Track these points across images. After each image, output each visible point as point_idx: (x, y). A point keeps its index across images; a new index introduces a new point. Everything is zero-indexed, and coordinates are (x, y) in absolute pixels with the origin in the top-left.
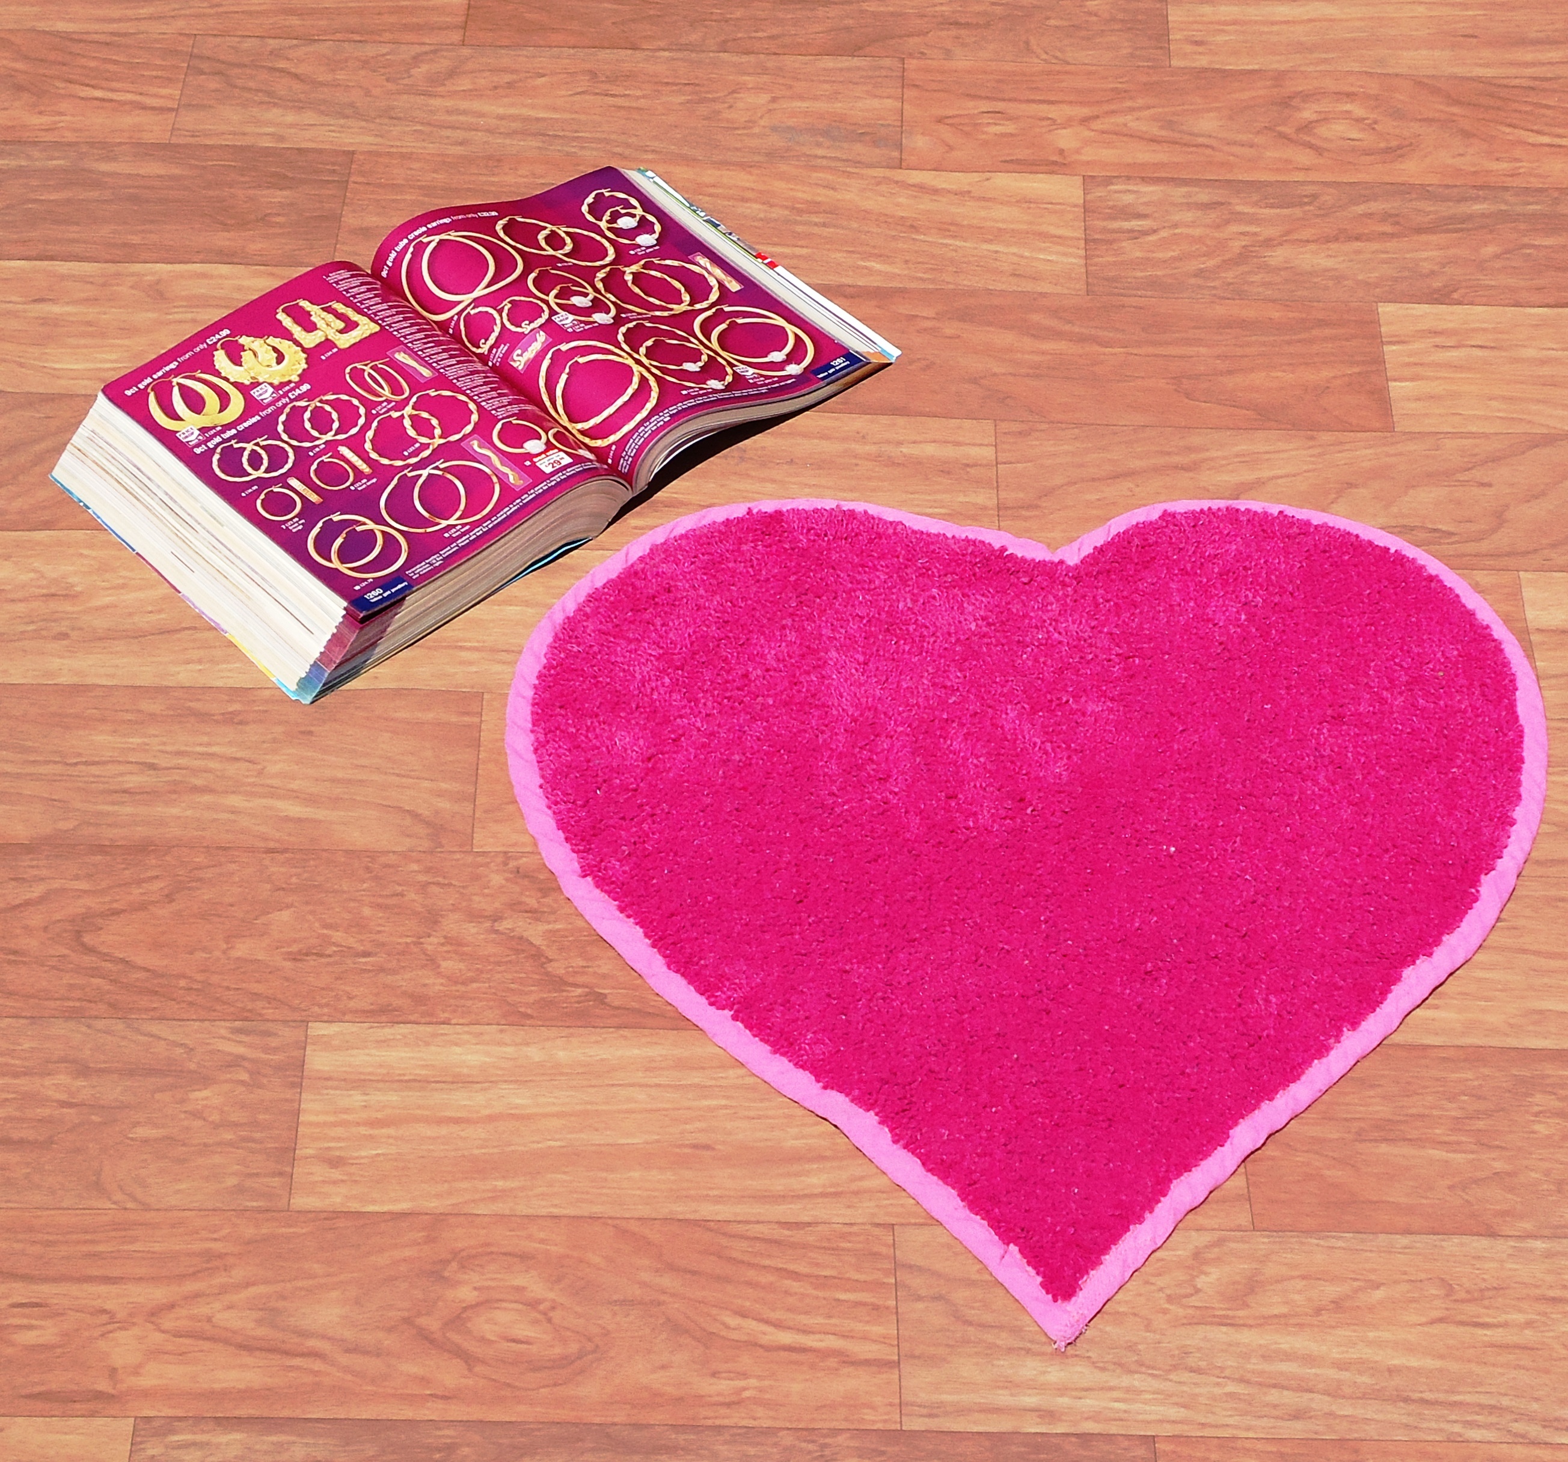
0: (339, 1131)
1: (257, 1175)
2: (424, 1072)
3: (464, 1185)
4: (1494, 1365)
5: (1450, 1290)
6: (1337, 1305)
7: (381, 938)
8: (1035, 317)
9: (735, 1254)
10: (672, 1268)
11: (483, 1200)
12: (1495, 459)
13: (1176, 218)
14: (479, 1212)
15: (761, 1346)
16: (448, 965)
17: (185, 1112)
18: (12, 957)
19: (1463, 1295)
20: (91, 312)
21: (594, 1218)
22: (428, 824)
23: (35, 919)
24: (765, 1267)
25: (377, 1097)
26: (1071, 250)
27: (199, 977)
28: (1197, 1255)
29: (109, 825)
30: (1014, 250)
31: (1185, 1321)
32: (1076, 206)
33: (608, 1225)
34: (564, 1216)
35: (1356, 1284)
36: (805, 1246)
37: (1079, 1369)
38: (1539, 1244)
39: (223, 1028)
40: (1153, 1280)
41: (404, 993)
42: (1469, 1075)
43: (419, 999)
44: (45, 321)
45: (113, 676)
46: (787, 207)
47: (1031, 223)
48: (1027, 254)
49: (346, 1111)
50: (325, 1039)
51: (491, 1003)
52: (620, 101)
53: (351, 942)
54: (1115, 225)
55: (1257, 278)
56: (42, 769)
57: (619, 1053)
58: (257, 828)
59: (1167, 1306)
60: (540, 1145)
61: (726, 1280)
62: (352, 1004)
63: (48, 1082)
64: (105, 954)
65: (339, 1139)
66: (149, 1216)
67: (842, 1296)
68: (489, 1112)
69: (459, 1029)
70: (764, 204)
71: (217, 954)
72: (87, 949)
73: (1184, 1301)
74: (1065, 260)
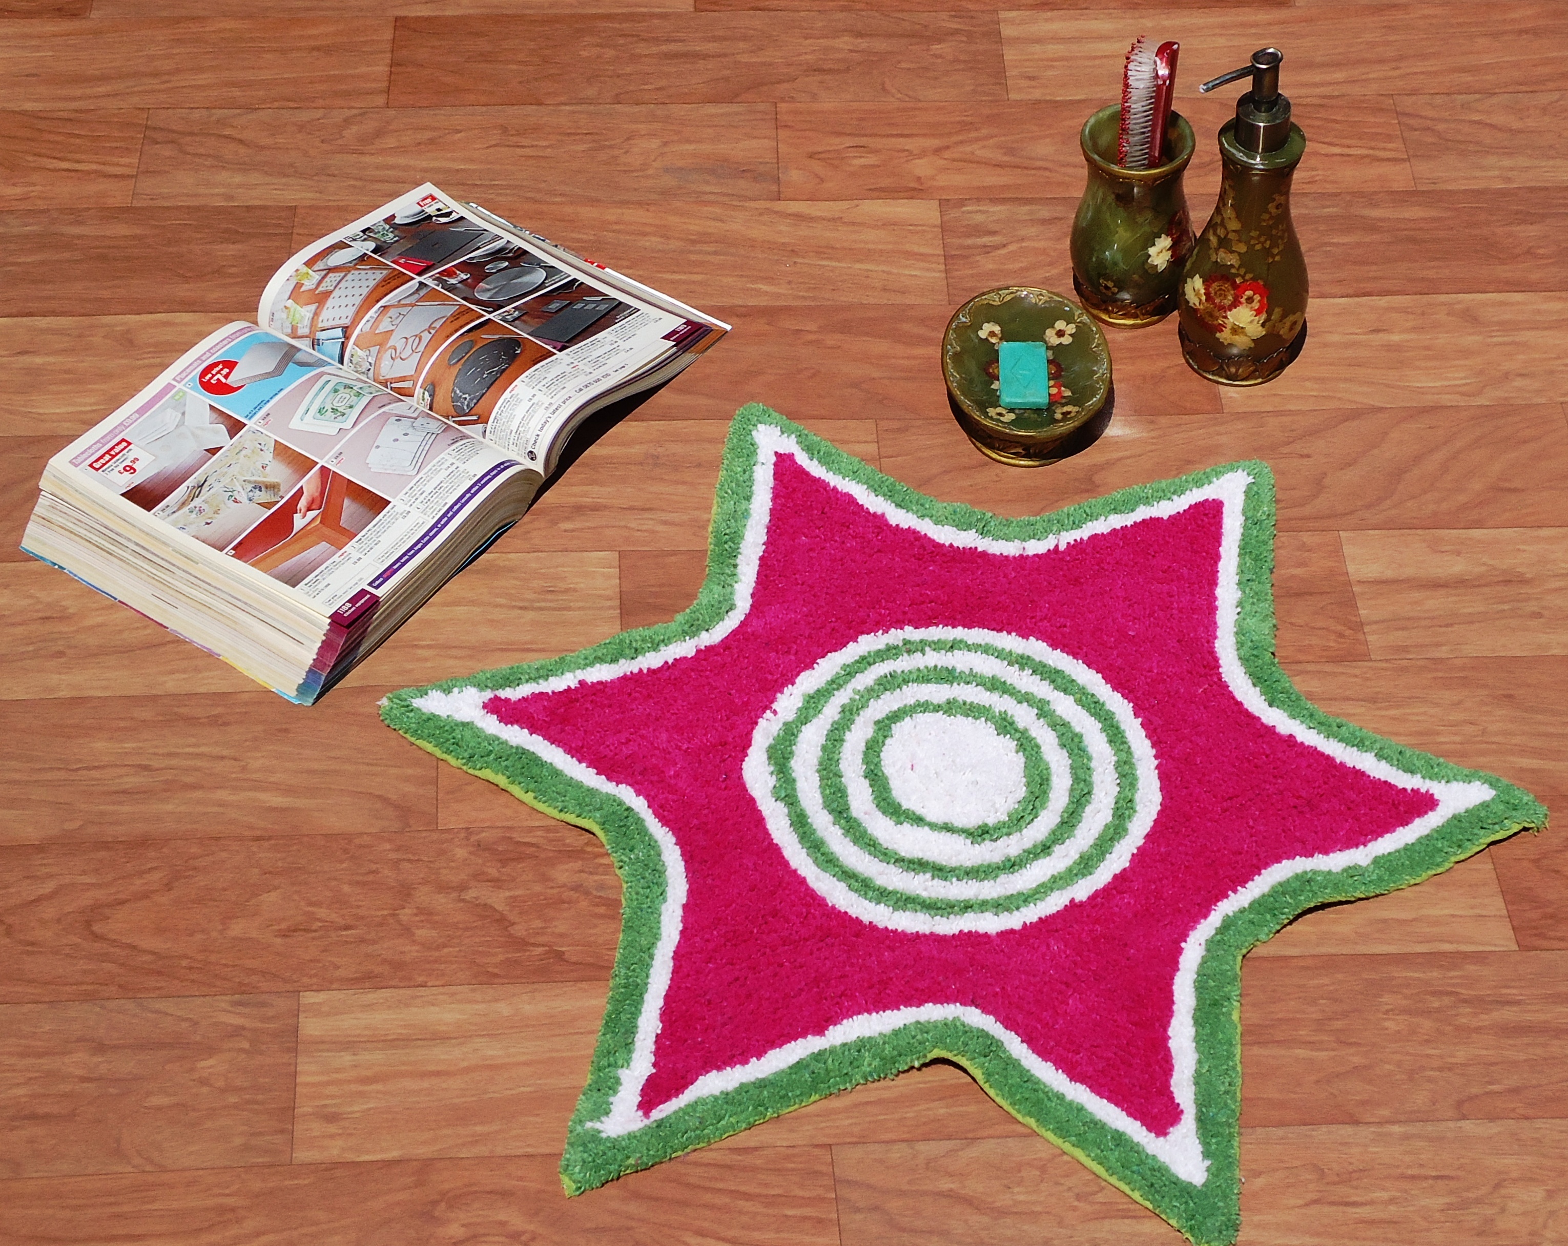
0: (332, 1090)
1: (261, 1134)
2: (405, 1032)
3: (449, 1132)
4: (1364, 1239)
5: (1322, 1174)
7: (362, 912)
8: (906, 327)
9: (692, 1180)
10: (636, 1195)
11: (464, 1145)
12: (1312, 433)
13: (1022, 233)
14: (462, 1156)
16: (422, 933)
17: (193, 1081)
18: (29, 949)
19: (1335, 1179)
20: (68, 361)
22: (396, 807)
23: (49, 911)
24: (719, 1190)
25: (365, 1057)
26: (933, 266)
27: (200, 957)
29: (111, 824)
30: (883, 268)
31: (1092, 1217)
32: (935, 226)
34: (539, 1154)
36: (754, 1169)
38: (1396, 1129)
39: (223, 1002)
40: (1061, 1181)
41: (385, 961)
42: (1326, 980)
43: (398, 966)
44: (29, 371)
45: (106, 688)
46: (682, 239)
47: (896, 243)
48: (895, 271)
49: (337, 1071)
50: (315, 1007)
51: (463, 966)
52: (528, 151)
53: (334, 917)
54: (969, 242)
56: (49, 776)
57: (578, 1004)
58: (245, 819)
59: (1076, 1203)
60: (513, 1093)
61: (685, 1204)
62: (338, 973)
63: (67, 1060)
64: (115, 941)
65: (332, 1097)
66: (165, 1177)
67: (790, 1212)
68: (465, 1064)
69: (435, 990)
70: (662, 237)
71: (214, 934)
72: (97, 937)
73: (1090, 1198)
74: (928, 274)
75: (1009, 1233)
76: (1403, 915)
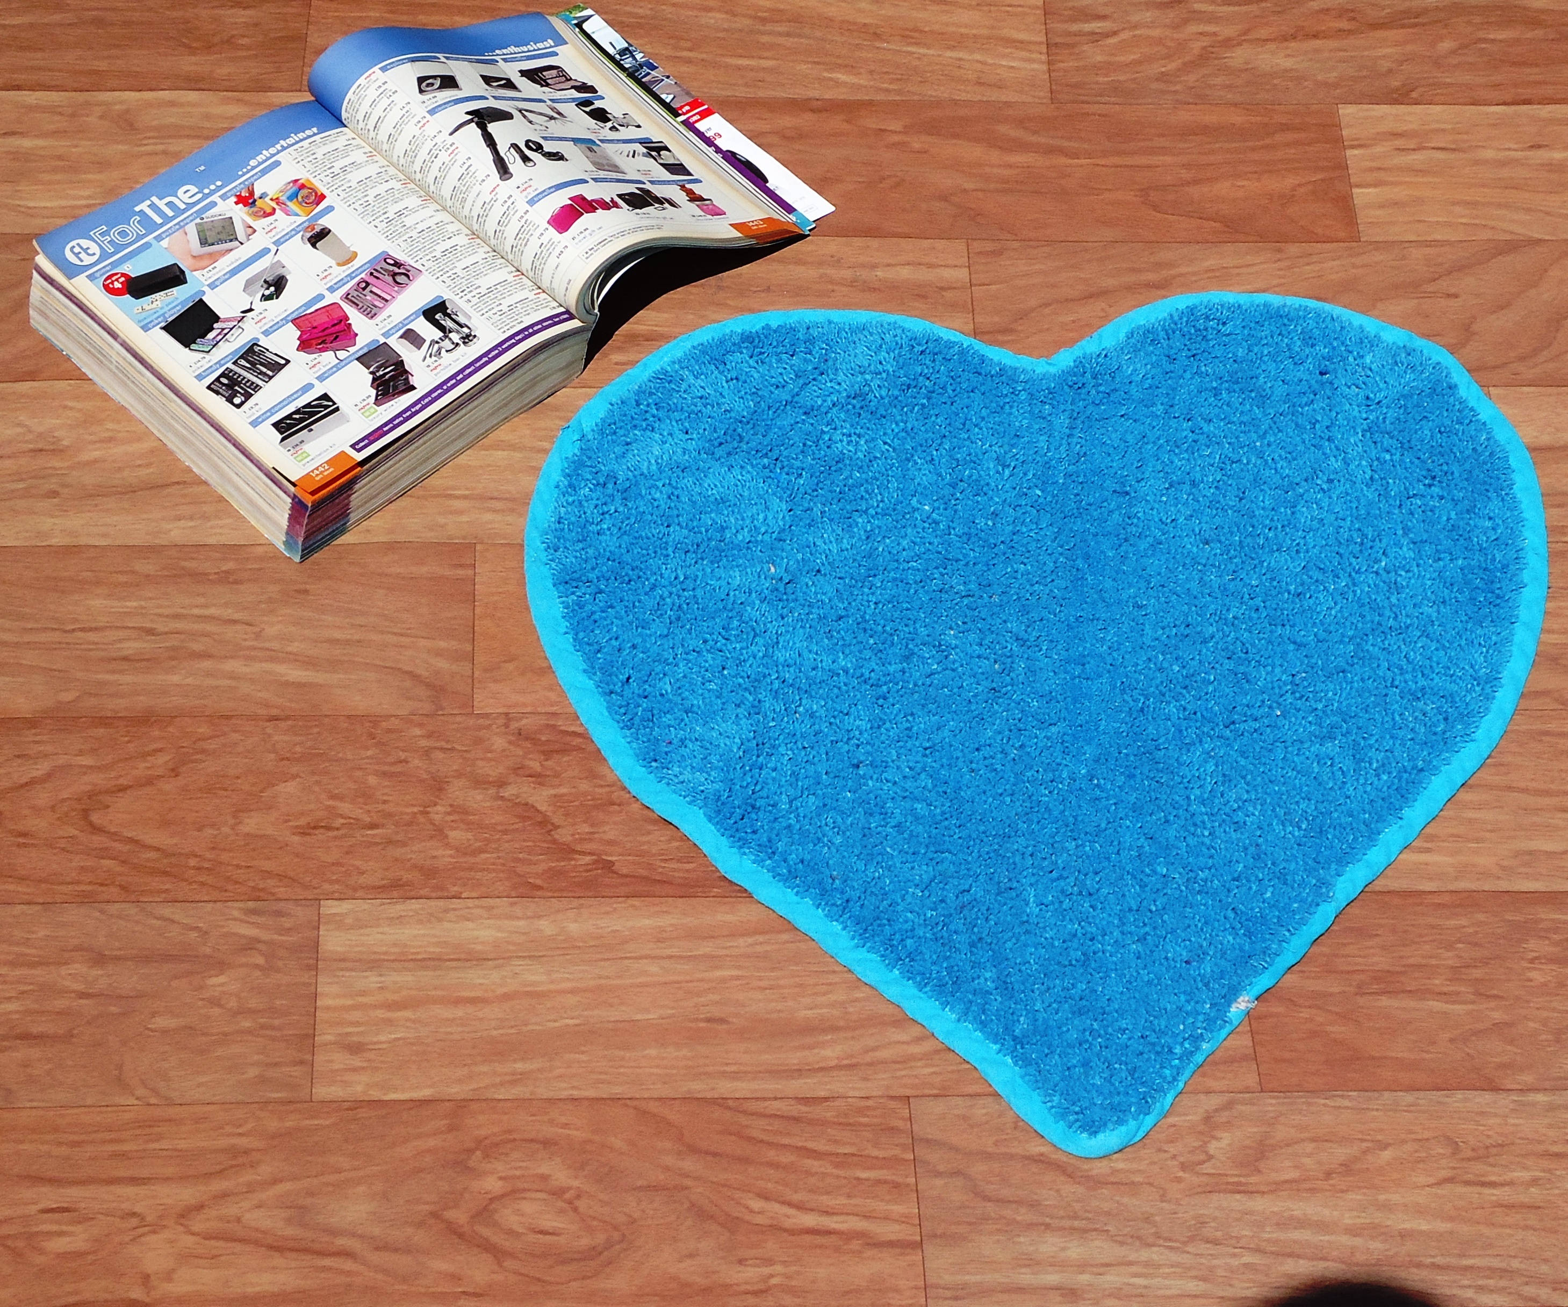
0: (356, 1016)
1: (276, 1064)
2: (438, 950)
3: (485, 1068)
4: (1502, 1226)
5: (1456, 1149)
6: (1347, 1168)
7: (389, 808)
8: (1003, 129)
9: (754, 1132)
10: (694, 1150)
11: (502, 1084)
12: (1460, 268)
13: (1135, 18)
14: (500, 1097)
15: (786, 1230)
16: (457, 835)
17: (203, 999)
18: (21, 840)
19: (1470, 1154)
20: (60, 145)
21: (615, 1100)
22: (429, 686)
23: (42, 797)
24: (785, 1146)
25: (393, 978)
26: (1034, 56)
27: (208, 855)
28: (1207, 1119)
29: (111, 696)
30: (977, 56)
31: (1199, 1190)
32: (1038, 8)
33: (627, 1106)
34: (587, 1099)
35: (1365, 1145)
36: (823, 1123)
37: (1097, 1243)
38: (1541, 1098)
39: (235, 910)
40: (1165, 1147)
41: (415, 866)
42: (1464, 922)
43: (430, 873)
44: (16, 155)
45: (105, 535)
46: (750, 16)
47: (993, 28)
48: (990, 61)
49: (363, 993)
50: (338, 918)
51: (501, 875)
53: (358, 813)
54: (1075, 27)
55: (1218, 81)
56: (43, 637)
57: (630, 924)
58: (259, 694)
59: (1181, 1174)
60: (556, 1024)
61: (745, 1161)
62: (362, 880)
63: (64, 971)
64: (115, 834)
65: (358, 1024)
66: (172, 1112)
67: (864, 1175)
68: (505, 990)
69: (470, 903)
70: (727, 13)
71: (226, 830)
72: (97, 829)
73: (1198, 1168)
74: (1027, 65)
75: (1106, 1206)
76: (1549, 846)
